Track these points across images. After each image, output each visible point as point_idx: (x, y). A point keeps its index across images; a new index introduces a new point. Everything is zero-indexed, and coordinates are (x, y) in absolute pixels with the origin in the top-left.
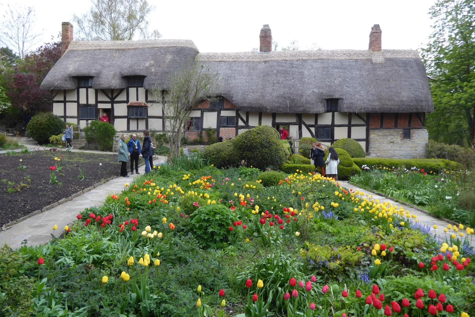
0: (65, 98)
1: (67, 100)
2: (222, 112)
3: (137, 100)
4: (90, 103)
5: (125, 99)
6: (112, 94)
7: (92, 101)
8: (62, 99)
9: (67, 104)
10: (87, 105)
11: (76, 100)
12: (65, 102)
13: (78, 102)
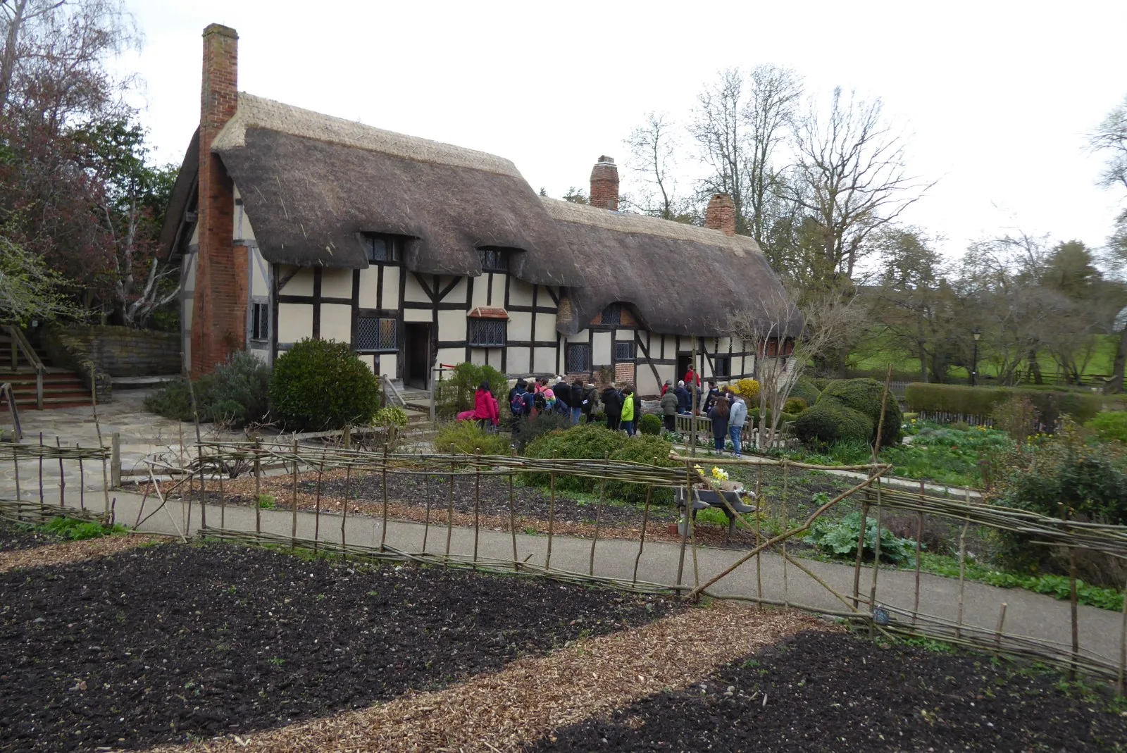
0: (317, 289)
1: (324, 294)
2: (618, 331)
3: (489, 302)
4: (385, 306)
5: (463, 300)
6: (437, 288)
7: (390, 302)
8: (309, 292)
9: (323, 306)
10: (379, 313)
11: (349, 296)
12: (316, 301)
13: (354, 302)
